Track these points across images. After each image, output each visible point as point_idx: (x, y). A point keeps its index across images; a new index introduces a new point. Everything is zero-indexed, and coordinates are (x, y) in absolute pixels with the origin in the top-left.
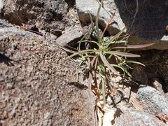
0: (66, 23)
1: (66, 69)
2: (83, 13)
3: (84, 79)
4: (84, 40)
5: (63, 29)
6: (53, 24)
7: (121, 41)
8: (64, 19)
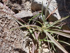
0: (23, 7)
1: (15, 36)
2: (37, 3)
3: (26, 47)
4: (33, 19)
5: (20, 10)
6: (15, 5)
7: (57, 27)
8: (22, 4)
